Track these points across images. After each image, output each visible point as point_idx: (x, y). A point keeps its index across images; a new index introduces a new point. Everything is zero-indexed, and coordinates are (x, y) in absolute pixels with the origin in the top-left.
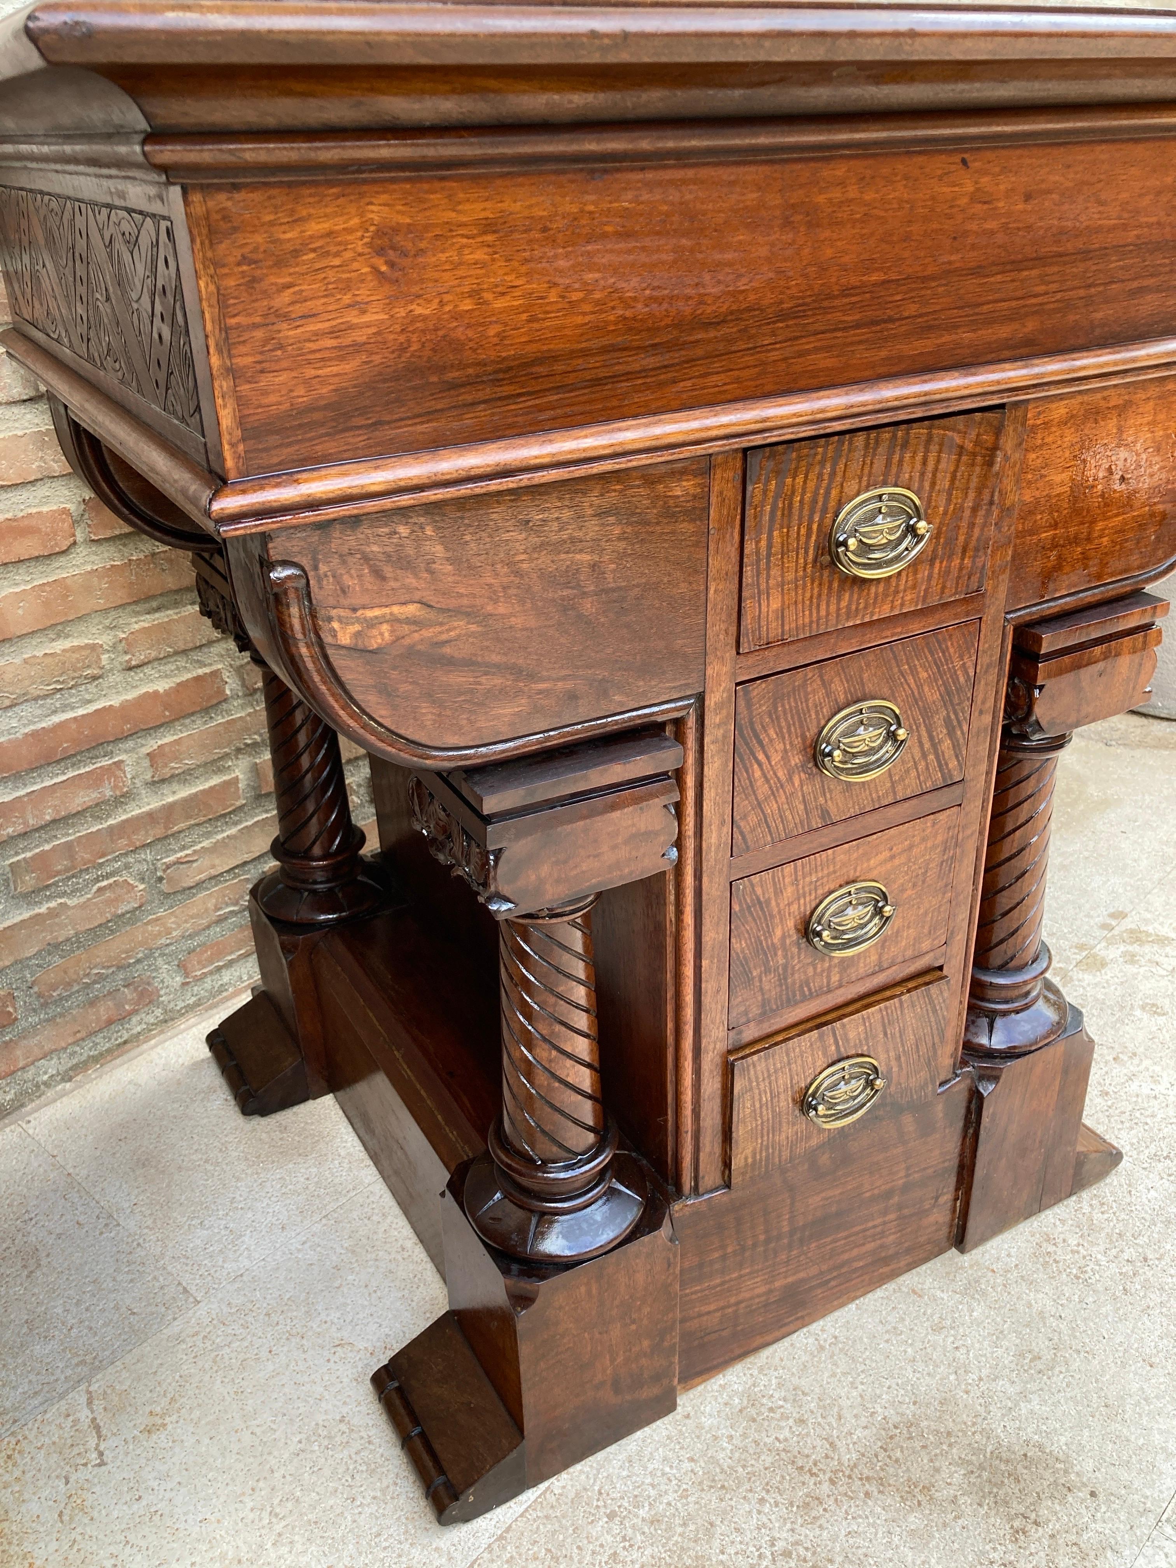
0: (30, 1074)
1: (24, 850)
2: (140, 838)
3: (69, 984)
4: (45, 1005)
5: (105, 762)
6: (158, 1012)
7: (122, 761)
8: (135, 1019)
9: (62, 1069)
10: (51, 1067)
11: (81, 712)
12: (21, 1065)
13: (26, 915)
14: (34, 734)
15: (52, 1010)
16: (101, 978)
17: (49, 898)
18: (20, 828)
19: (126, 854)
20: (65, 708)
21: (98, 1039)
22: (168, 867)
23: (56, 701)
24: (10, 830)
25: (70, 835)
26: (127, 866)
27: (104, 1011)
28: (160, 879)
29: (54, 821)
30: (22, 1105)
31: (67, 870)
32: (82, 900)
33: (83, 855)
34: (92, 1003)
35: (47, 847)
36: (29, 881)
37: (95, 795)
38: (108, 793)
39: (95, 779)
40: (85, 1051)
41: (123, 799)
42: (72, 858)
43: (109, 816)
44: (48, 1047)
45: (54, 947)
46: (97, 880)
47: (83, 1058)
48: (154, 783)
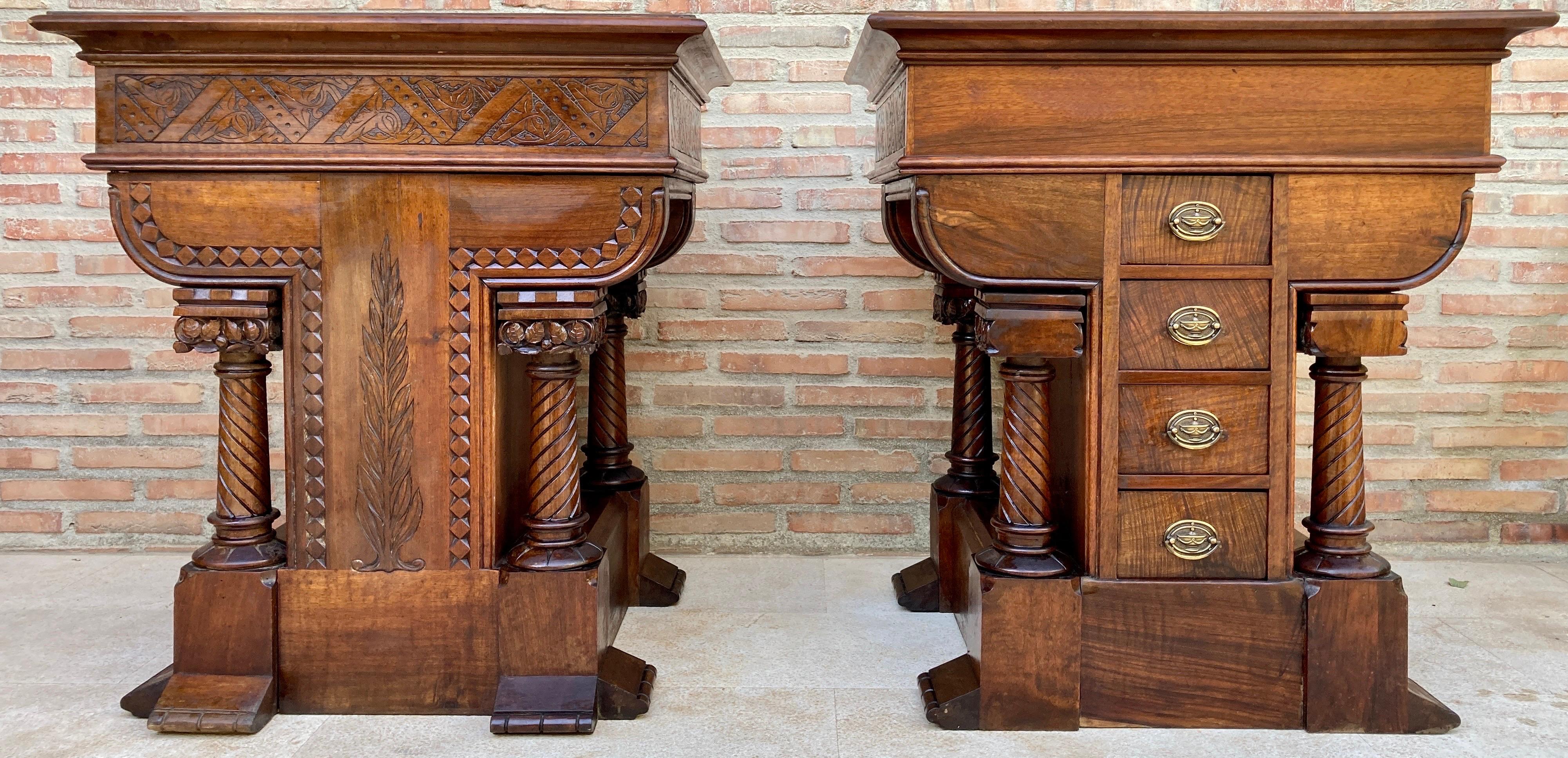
0: (838, 538)
1: (865, 415)
2: (924, 434)
3: (868, 498)
4: (854, 503)
5: (915, 386)
6: (913, 542)
7: (922, 389)
8: (899, 539)
9: (855, 546)
10: (848, 541)
11: (908, 356)
12: (835, 530)
13: (857, 449)
14: (883, 359)
15: (858, 508)
16: (885, 503)
17: (871, 446)
18: (865, 403)
19: (914, 440)
20: (901, 352)
21: (877, 538)
22: (935, 457)
23: (897, 347)
24: (860, 402)
25: (886, 416)
26: (913, 447)
27: (883, 523)
28: (929, 462)
29: (882, 406)
30: (829, 554)
31: (882, 435)
32: (886, 454)
33: (892, 430)
34: (878, 515)
35: (875, 418)
36: (863, 432)
37: (905, 401)
38: (912, 403)
39: (908, 393)
40: (868, 542)
41: (920, 409)
42: (886, 429)
43: (909, 415)
44: (851, 528)
45: (865, 473)
46: (896, 447)
47: (866, 546)
48: (937, 407)
